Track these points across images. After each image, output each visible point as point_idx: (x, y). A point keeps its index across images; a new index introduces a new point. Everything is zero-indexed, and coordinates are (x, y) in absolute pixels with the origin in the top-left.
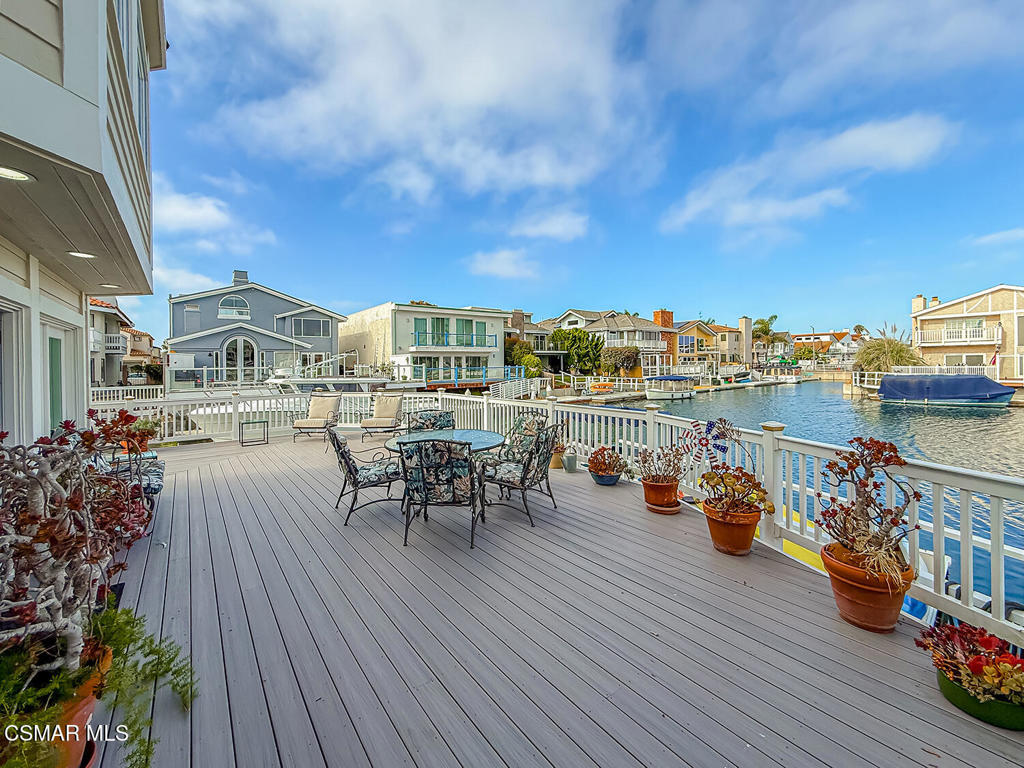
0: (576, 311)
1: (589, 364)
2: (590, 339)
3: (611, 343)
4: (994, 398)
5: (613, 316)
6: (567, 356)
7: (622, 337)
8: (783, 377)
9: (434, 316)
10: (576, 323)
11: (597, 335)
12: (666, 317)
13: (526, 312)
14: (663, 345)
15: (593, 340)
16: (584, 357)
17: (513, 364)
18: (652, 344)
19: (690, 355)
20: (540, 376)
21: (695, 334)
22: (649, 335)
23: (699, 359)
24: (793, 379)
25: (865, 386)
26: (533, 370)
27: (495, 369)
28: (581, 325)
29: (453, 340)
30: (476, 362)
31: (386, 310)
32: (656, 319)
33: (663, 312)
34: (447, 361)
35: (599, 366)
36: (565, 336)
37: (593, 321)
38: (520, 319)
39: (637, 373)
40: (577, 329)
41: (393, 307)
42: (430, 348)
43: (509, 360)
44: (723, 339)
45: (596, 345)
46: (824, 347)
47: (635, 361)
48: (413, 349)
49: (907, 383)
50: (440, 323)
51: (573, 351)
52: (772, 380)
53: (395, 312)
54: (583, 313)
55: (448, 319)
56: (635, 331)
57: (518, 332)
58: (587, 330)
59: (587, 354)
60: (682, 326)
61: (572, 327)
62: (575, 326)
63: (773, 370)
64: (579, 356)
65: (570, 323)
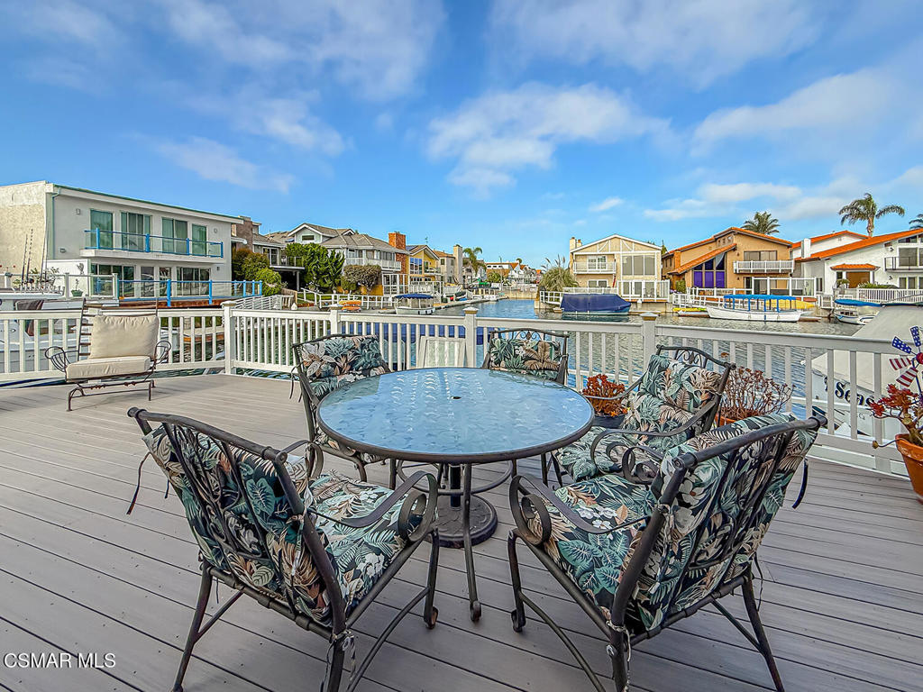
0: (309, 225)
1: (329, 282)
2: (329, 255)
3: (350, 260)
4: (622, 309)
5: (350, 234)
6: (303, 273)
7: (360, 256)
8: (488, 296)
9: (126, 210)
10: (312, 238)
11: (337, 251)
12: (400, 239)
13: (255, 221)
14: (398, 265)
15: (332, 257)
16: (324, 274)
17: (241, 278)
18: (388, 264)
19: (418, 275)
20: (279, 293)
21: (422, 257)
22: (385, 255)
23: (426, 280)
24: (493, 297)
25: (549, 302)
26: (270, 286)
27: (221, 283)
28: (318, 241)
29: (157, 244)
30: (193, 275)
31: (36, 193)
32: (391, 241)
33: (398, 234)
34: (147, 271)
35: (340, 284)
36: (302, 251)
37: (331, 238)
38: (247, 228)
39: (378, 291)
40: (314, 245)
41: (50, 188)
42: (118, 253)
43: (238, 273)
44: (443, 263)
45: (337, 262)
46: (506, 272)
47: (377, 279)
48: (91, 253)
49: (578, 299)
50: (136, 220)
51: (312, 267)
52: (479, 299)
53: (53, 197)
54: (320, 229)
55: (149, 217)
56: (373, 251)
57: (245, 242)
58: (326, 247)
59: (326, 272)
60: (414, 249)
61: (308, 242)
62: (312, 241)
63: (480, 290)
64: (317, 272)
65: (305, 238)
